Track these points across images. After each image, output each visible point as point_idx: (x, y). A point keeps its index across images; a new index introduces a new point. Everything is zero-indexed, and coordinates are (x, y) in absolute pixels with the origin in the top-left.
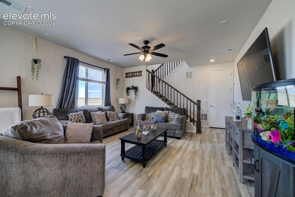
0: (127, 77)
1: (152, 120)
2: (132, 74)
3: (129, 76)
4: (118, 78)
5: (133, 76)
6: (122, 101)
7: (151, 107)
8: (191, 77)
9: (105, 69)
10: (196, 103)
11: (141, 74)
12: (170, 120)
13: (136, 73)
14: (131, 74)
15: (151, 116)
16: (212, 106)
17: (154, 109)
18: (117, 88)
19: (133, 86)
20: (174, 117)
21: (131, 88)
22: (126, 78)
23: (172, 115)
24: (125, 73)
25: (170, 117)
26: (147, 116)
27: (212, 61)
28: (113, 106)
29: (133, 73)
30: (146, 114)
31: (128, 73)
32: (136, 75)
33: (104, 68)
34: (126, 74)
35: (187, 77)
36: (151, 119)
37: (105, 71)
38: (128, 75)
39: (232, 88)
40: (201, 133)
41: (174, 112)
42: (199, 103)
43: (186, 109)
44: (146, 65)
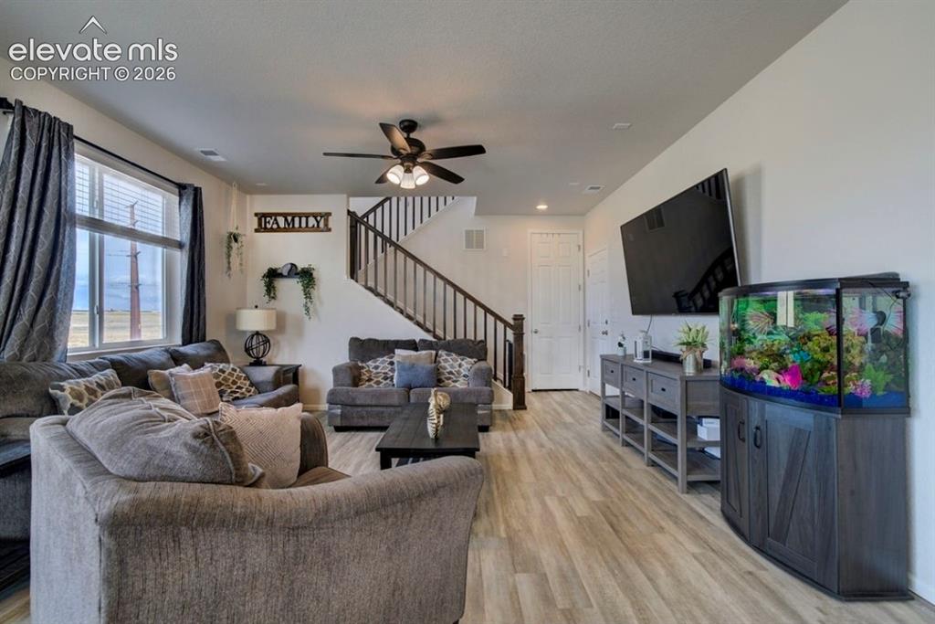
0: (262, 228)
1: (384, 382)
2: (289, 218)
3: (275, 226)
4: (235, 231)
5: (289, 228)
6: (253, 320)
7: (370, 340)
8: (482, 246)
9: (182, 187)
10: (512, 322)
11: (326, 225)
12: (450, 378)
13: (304, 219)
14: (281, 220)
15: (379, 370)
16: (536, 332)
17: (388, 347)
18: (229, 268)
19: (292, 265)
20: (458, 368)
21: (285, 273)
22: (256, 231)
23: (451, 362)
24: (256, 215)
25: (445, 368)
26: (364, 371)
27: (542, 207)
28: (216, 342)
29: (294, 215)
30: (360, 364)
31: (270, 215)
32: (304, 225)
33: (177, 181)
34: (262, 217)
35: (469, 245)
36: (380, 379)
37: (181, 196)
38: (265, 222)
39: (581, 283)
40: (525, 408)
41: (456, 353)
42: (518, 324)
43: (484, 342)
44: (345, 196)
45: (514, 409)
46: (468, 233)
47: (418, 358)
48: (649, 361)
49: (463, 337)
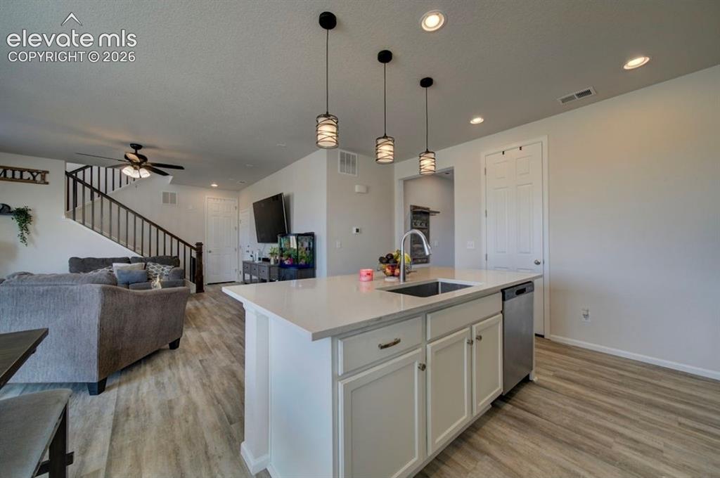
5: (2, 178)
8: (175, 203)
10: (195, 246)
11: (43, 179)
13: (18, 173)
16: (210, 252)
19: (5, 205)
20: (161, 272)
23: (157, 268)
25: (152, 272)
27: (214, 185)
29: (6, 169)
32: (17, 177)
35: (165, 201)
39: (237, 226)
40: (203, 291)
41: (159, 263)
42: (199, 248)
43: (178, 257)
44: (64, 161)
45: (197, 292)
46: (165, 194)
47: (133, 267)
48: (261, 261)
49: (163, 255)
